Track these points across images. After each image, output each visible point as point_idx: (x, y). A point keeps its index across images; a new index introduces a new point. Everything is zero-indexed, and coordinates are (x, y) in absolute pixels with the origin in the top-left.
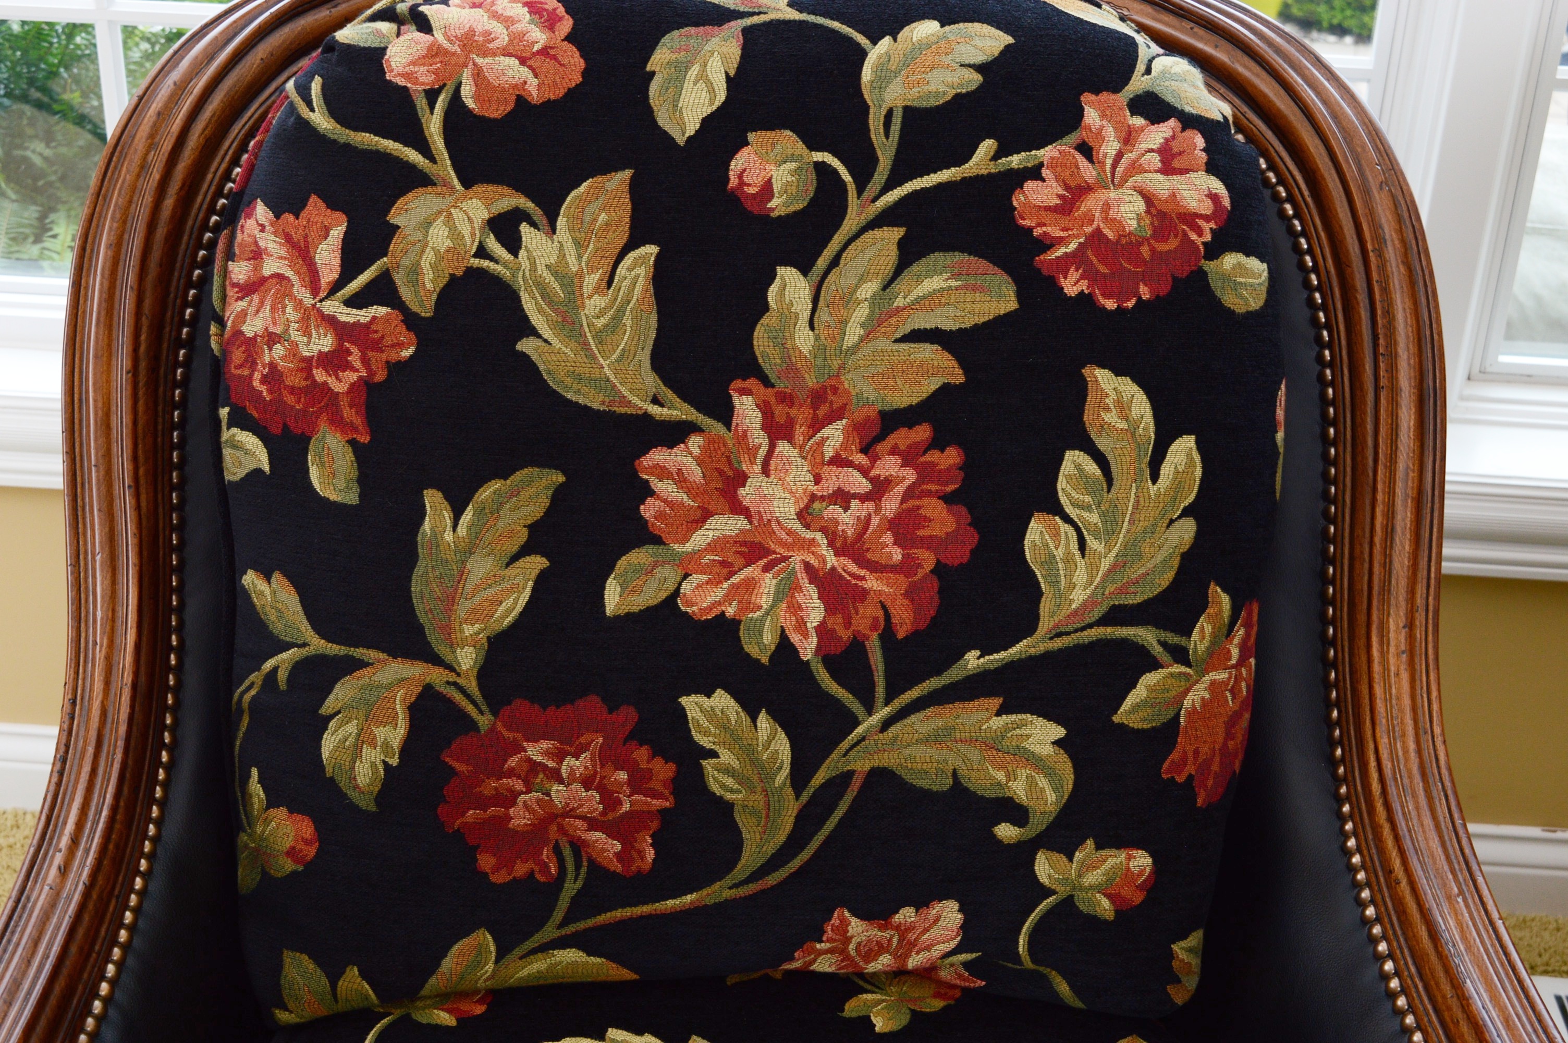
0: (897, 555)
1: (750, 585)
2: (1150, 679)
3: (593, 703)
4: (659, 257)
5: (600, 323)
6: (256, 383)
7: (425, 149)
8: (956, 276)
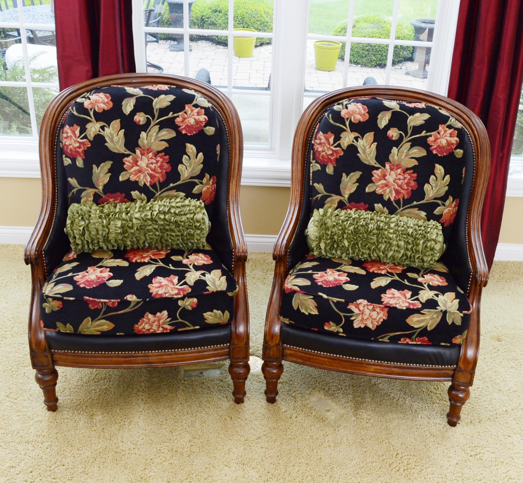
0: (160, 171)
1: (140, 176)
2: (197, 187)
3: (118, 193)
4: (125, 131)
5: (116, 141)
6: (68, 151)
7: (90, 117)
8: (167, 132)
